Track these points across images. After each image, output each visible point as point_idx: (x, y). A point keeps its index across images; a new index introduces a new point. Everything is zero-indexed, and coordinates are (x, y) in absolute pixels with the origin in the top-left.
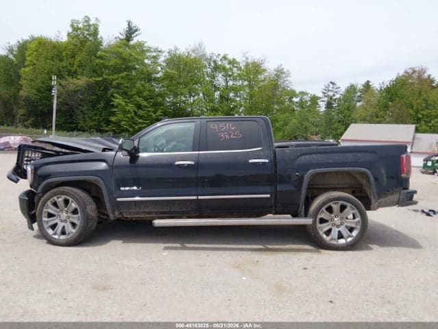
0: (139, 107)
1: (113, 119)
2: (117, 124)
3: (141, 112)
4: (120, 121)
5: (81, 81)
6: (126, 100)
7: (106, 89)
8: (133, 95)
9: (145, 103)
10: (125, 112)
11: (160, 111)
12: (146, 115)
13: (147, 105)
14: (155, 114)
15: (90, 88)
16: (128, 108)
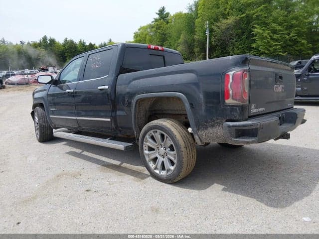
0: (275, 32)
1: (254, 45)
2: (256, 49)
3: (276, 36)
4: (259, 46)
5: (231, 20)
6: (264, 28)
7: (248, 23)
8: (270, 23)
9: (280, 28)
10: (263, 38)
11: (293, 32)
12: (280, 38)
13: (281, 29)
14: (288, 35)
15: (237, 24)
16: (265, 35)
